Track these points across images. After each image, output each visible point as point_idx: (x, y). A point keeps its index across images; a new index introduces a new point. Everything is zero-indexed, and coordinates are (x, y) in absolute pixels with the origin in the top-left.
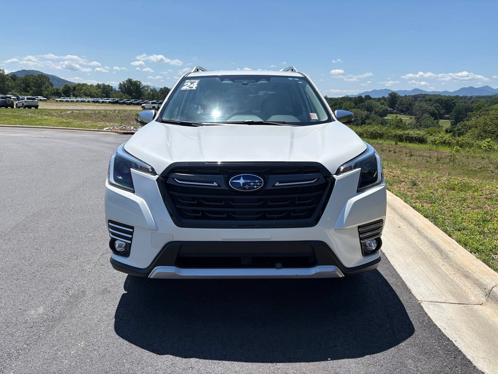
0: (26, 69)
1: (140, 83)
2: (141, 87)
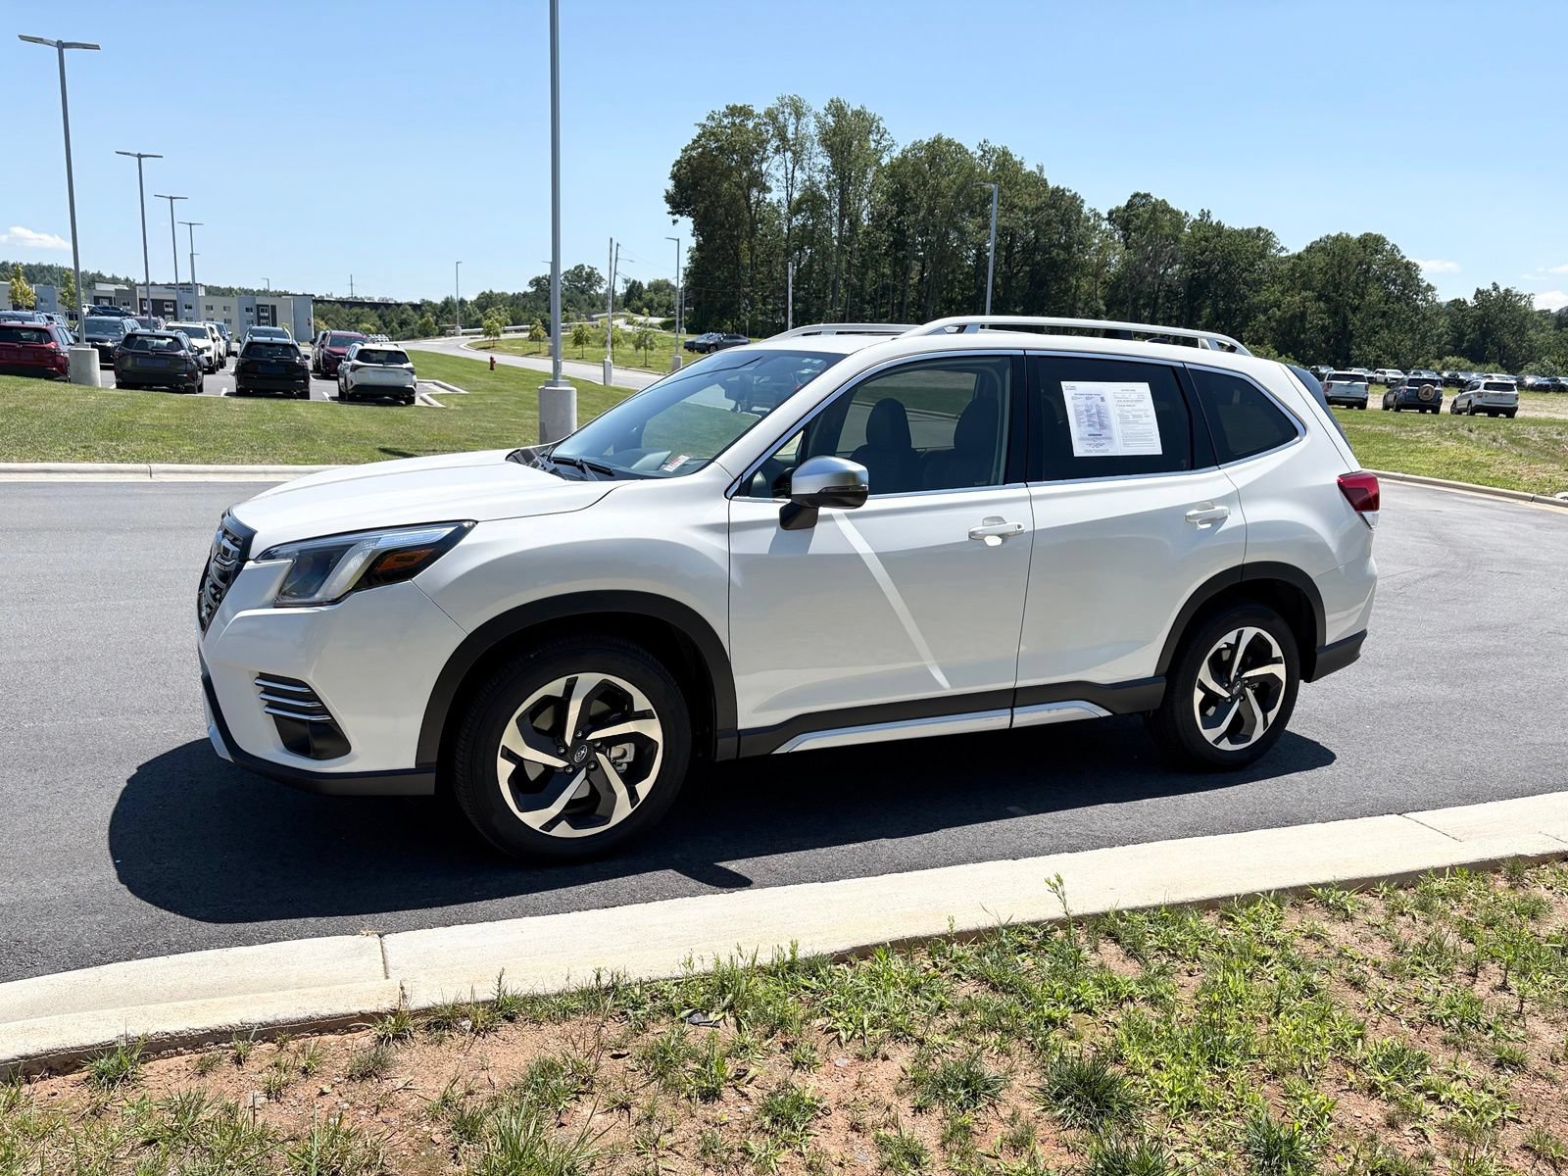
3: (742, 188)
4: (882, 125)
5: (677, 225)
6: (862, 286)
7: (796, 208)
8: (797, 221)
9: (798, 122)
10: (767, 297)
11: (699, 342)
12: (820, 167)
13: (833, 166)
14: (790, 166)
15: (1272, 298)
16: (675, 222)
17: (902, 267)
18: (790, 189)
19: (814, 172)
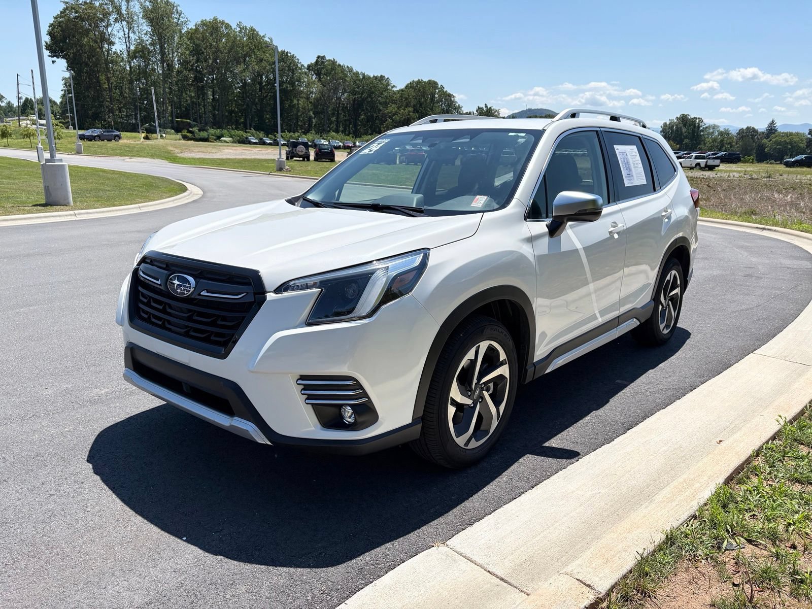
0: (533, 108)
1: (701, 120)
2: (701, 128)
3: (96, 42)
4: (179, 9)
5: (55, 64)
6: (180, 102)
7: (132, 55)
8: (135, 62)
9: (128, 4)
10: (122, 107)
11: (87, 134)
12: (145, 32)
13: (153, 32)
14: (126, 31)
15: (394, 110)
16: (53, 62)
17: (201, 91)
18: (128, 44)
19: (142, 34)
